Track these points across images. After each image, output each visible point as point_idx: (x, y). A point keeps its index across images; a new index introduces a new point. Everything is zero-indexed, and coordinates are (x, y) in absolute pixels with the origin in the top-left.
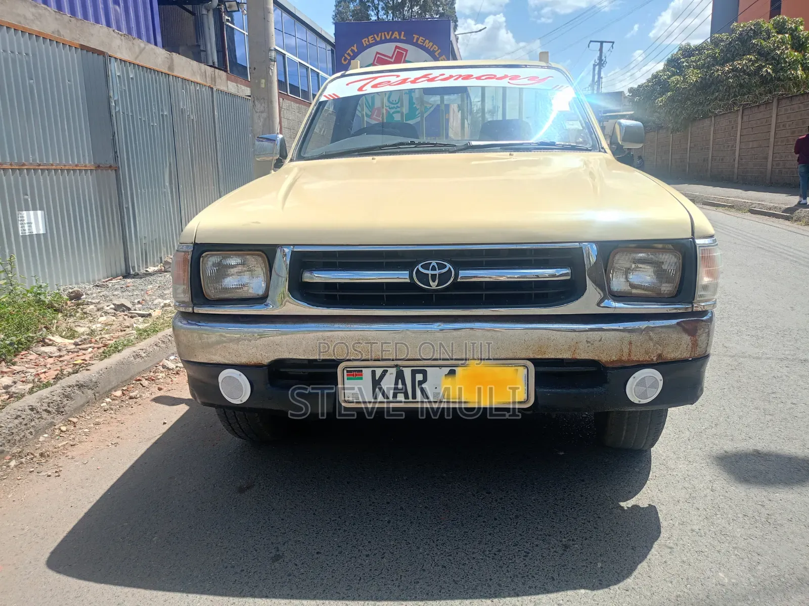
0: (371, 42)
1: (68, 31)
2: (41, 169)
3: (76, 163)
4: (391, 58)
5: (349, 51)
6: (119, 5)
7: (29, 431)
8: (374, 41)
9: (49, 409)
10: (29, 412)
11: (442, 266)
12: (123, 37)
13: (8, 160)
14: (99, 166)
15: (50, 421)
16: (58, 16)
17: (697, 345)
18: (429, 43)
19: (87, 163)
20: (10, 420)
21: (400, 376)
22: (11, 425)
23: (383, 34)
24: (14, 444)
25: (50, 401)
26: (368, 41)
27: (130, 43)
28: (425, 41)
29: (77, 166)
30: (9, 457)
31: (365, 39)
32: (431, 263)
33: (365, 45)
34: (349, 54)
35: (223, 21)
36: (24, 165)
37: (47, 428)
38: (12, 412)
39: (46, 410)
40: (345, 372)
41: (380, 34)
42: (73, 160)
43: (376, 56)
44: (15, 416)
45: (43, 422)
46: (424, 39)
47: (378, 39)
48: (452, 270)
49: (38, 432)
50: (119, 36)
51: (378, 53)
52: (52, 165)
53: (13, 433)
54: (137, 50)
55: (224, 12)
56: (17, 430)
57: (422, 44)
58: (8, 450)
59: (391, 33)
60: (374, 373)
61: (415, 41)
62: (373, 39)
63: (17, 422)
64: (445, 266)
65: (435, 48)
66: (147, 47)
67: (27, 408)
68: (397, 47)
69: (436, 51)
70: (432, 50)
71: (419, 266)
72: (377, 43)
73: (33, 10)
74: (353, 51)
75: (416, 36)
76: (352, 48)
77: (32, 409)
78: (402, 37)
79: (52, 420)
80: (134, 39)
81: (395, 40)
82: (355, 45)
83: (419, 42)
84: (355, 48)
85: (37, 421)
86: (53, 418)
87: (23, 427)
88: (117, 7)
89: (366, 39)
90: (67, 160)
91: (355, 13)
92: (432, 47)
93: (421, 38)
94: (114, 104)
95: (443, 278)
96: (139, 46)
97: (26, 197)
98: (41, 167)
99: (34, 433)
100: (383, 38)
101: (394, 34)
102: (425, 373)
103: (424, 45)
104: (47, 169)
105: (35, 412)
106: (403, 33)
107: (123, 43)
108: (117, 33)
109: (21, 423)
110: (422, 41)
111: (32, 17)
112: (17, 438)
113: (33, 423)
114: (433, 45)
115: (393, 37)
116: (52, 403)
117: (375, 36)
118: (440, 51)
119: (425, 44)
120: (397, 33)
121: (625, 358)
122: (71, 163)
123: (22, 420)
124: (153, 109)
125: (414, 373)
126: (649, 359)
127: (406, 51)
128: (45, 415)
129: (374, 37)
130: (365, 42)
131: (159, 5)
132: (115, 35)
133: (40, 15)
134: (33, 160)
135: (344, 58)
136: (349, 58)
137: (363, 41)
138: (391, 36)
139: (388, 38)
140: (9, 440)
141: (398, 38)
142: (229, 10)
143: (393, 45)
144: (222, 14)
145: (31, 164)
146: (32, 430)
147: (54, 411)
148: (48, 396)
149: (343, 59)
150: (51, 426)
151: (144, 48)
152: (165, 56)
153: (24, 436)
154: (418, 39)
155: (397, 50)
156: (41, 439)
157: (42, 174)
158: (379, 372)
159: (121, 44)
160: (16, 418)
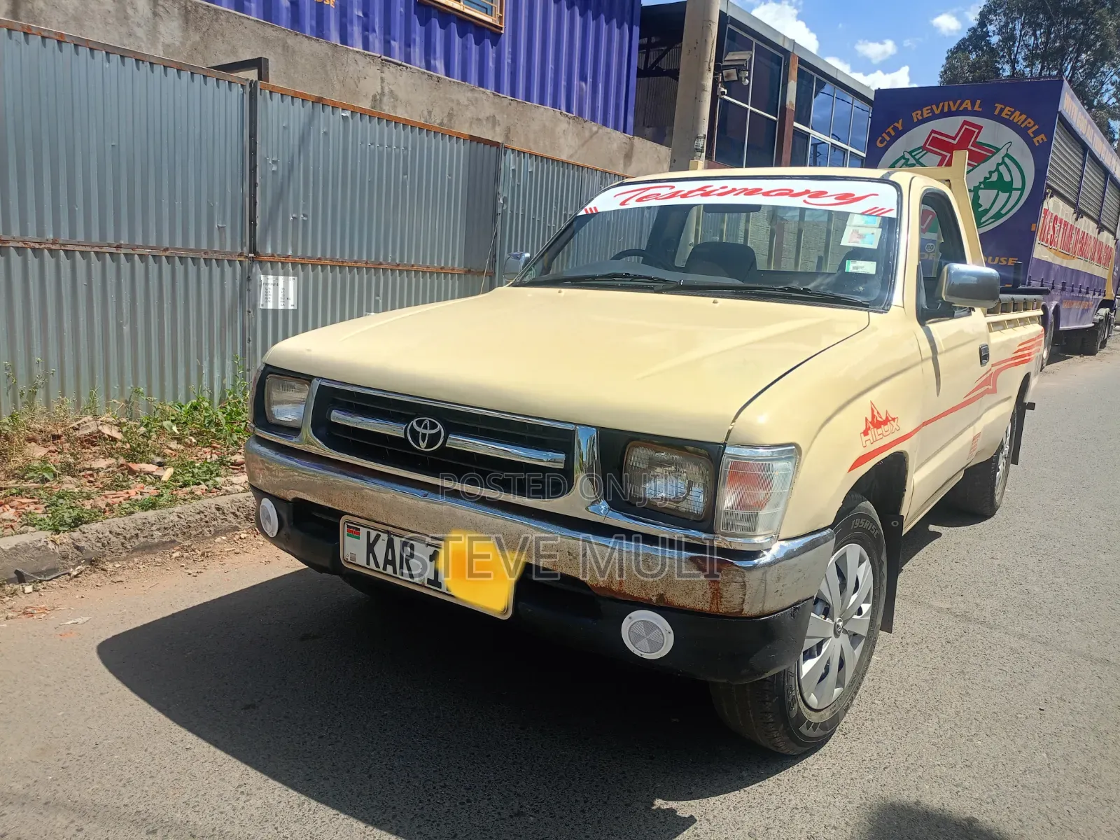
0: (925, 116)
1: (505, 116)
2: (399, 270)
3: (443, 265)
4: (954, 138)
5: (890, 130)
6: (586, 82)
7: (208, 529)
8: (930, 114)
9: (237, 513)
10: (214, 510)
11: (433, 426)
12: (571, 121)
13: (365, 259)
14: (469, 271)
15: (234, 525)
16: (497, 100)
17: (721, 597)
18: (1020, 115)
19: (456, 266)
20: (191, 513)
21: (390, 544)
22: (190, 518)
23: (946, 103)
24: (189, 537)
25: (241, 506)
26: (922, 115)
27: (580, 126)
28: (1013, 113)
29: (442, 268)
30: (178, 548)
31: (917, 112)
32: (424, 420)
33: (915, 120)
34: (889, 134)
35: (718, 94)
36: (381, 264)
37: (229, 531)
38: (197, 507)
39: (233, 513)
40: (346, 526)
41: (941, 105)
42: (439, 261)
43: (930, 135)
44: (198, 511)
45: (226, 524)
46: (1012, 110)
47: (937, 112)
48: (442, 430)
49: (217, 533)
50: (567, 119)
51: (933, 131)
52: (413, 266)
53: (190, 527)
54: (587, 134)
55: (721, 82)
56: (195, 525)
57: (1007, 117)
58: (181, 541)
59: (959, 102)
60: (369, 534)
61: (996, 113)
62: (930, 111)
63: (198, 517)
64: (436, 426)
65: (1030, 123)
66: (600, 131)
67: (213, 506)
68: (965, 123)
69: (1030, 128)
70: (1023, 126)
71: (414, 422)
72: (934, 117)
73: (469, 94)
74: (895, 129)
75: (999, 106)
76: (896, 124)
77: (218, 509)
78: (976, 108)
79: (237, 525)
80: (585, 122)
81: (965, 112)
82: (901, 121)
83: (1003, 115)
84: (899, 125)
85: (219, 521)
86: (240, 523)
87: (203, 524)
88: (583, 84)
89: (919, 112)
90: (432, 262)
91: (974, 67)
92: (1023, 122)
93: (1008, 108)
94: (501, 201)
95: (433, 439)
96: (591, 129)
97: (377, 298)
98: (400, 268)
99: (213, 532)
100: (946, 110)
101: (965, 103)
102: (412, 547)
103: (1011, 119)
104: (407, 271)
105: (220, 512)
106: (979, 102)
107: (571, 126)
108: (564, 114)
109: (201, 519)
110: (1010, 113)
111: (466, 103)
112: (194, 533)
113: (214, 523)
114: (1025, 120)
115: (961, 109)
116: (243, 508)
117: (934, 107)
118: (1037, 127)
119: (1013, 116)
120: (968, 102)
121: (615, 587)
122: (436, 265)
123: (204, 517)
124: (554, 207)
125: (404, 544)
126: (647, 598)
127: (980, 128)
128: (231, 518)
129: (932, 109)
130: (916, 116)
131: (637, 77)
132: (562, 118)
133: (476, 99)
134: (392, 260)
135: (880, 138)
136: (888, 139)
137: (914, 114)
138: (959, 107)
139: (954, 109)
140: (185, 533)
141: (970, 108)
142: (725, 80)
143: (961, 119)
144: (718, 86)
145: (389, 264)
146: (212, 529)
147: (242, 516)
148: (241, 500)
149: (879, 141)
150: (234, 531)
151: (597, 132)
152: (624, 141)
153: (201, 533)
154: (1002, 110)
155: (965, 126)
156: (218, 539)
157: (400, 275)
158: (373, 534)
159: (568, 129)
160: (199, 513)
